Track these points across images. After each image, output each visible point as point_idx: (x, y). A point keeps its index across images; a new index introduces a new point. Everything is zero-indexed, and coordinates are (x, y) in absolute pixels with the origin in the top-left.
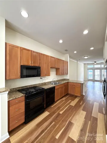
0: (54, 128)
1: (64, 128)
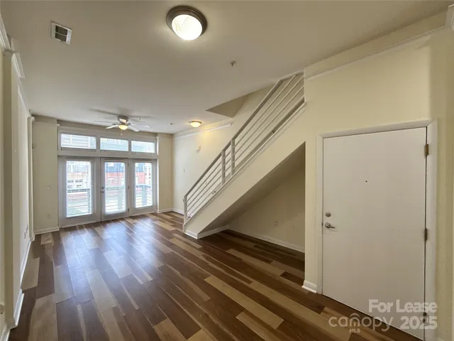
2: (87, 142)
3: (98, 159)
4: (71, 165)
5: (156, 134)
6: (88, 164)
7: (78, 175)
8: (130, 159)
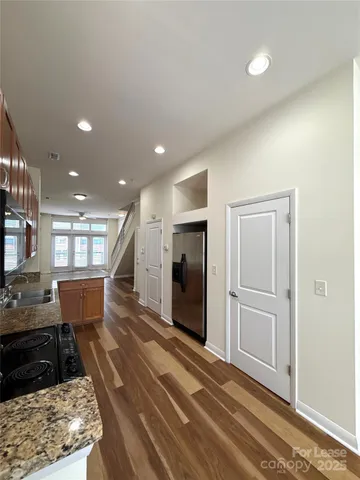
0: (159, 420)
1: (171, 399)
2: (66, 226)
3: (71, 235)
4: (58, 239)
5: (107, 219)
6: (66, 237)
7: (61, 244)
8: (90, 235)
